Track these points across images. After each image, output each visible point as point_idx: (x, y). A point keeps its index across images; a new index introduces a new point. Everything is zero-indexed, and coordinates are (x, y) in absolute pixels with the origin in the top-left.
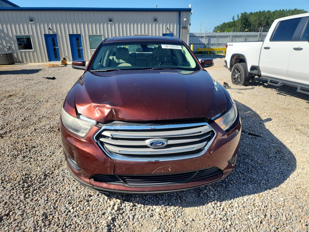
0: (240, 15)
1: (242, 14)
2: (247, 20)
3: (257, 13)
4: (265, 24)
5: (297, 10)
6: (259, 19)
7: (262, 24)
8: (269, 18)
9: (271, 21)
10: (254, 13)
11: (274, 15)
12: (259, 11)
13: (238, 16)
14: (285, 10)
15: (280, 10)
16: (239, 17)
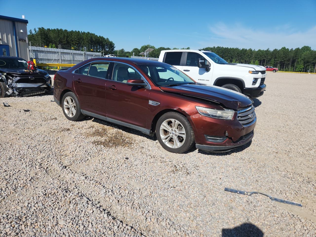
0: (37, 30)
1: (40, 29)
2: (47, 35)
3: (55, 30)
4: (66, 42)
5: (90, 34)
6: (58, 36)
7: (63, 42)
8: (68, 37)
9: (70, 40)
10: (52, 30)
11: (71, 35)
12: (56, 29)
13: (35, 30)
14: (81, 32)
15: (76, 31)
16: (37, 32)
